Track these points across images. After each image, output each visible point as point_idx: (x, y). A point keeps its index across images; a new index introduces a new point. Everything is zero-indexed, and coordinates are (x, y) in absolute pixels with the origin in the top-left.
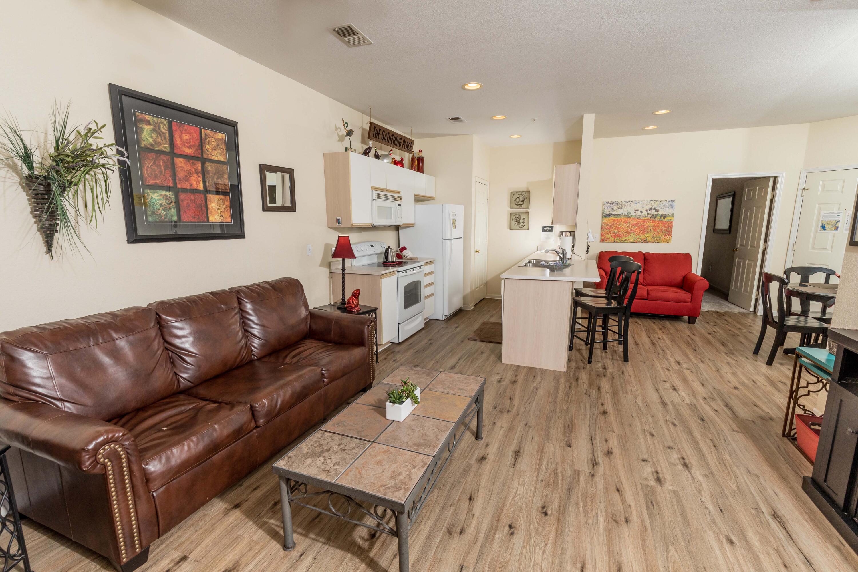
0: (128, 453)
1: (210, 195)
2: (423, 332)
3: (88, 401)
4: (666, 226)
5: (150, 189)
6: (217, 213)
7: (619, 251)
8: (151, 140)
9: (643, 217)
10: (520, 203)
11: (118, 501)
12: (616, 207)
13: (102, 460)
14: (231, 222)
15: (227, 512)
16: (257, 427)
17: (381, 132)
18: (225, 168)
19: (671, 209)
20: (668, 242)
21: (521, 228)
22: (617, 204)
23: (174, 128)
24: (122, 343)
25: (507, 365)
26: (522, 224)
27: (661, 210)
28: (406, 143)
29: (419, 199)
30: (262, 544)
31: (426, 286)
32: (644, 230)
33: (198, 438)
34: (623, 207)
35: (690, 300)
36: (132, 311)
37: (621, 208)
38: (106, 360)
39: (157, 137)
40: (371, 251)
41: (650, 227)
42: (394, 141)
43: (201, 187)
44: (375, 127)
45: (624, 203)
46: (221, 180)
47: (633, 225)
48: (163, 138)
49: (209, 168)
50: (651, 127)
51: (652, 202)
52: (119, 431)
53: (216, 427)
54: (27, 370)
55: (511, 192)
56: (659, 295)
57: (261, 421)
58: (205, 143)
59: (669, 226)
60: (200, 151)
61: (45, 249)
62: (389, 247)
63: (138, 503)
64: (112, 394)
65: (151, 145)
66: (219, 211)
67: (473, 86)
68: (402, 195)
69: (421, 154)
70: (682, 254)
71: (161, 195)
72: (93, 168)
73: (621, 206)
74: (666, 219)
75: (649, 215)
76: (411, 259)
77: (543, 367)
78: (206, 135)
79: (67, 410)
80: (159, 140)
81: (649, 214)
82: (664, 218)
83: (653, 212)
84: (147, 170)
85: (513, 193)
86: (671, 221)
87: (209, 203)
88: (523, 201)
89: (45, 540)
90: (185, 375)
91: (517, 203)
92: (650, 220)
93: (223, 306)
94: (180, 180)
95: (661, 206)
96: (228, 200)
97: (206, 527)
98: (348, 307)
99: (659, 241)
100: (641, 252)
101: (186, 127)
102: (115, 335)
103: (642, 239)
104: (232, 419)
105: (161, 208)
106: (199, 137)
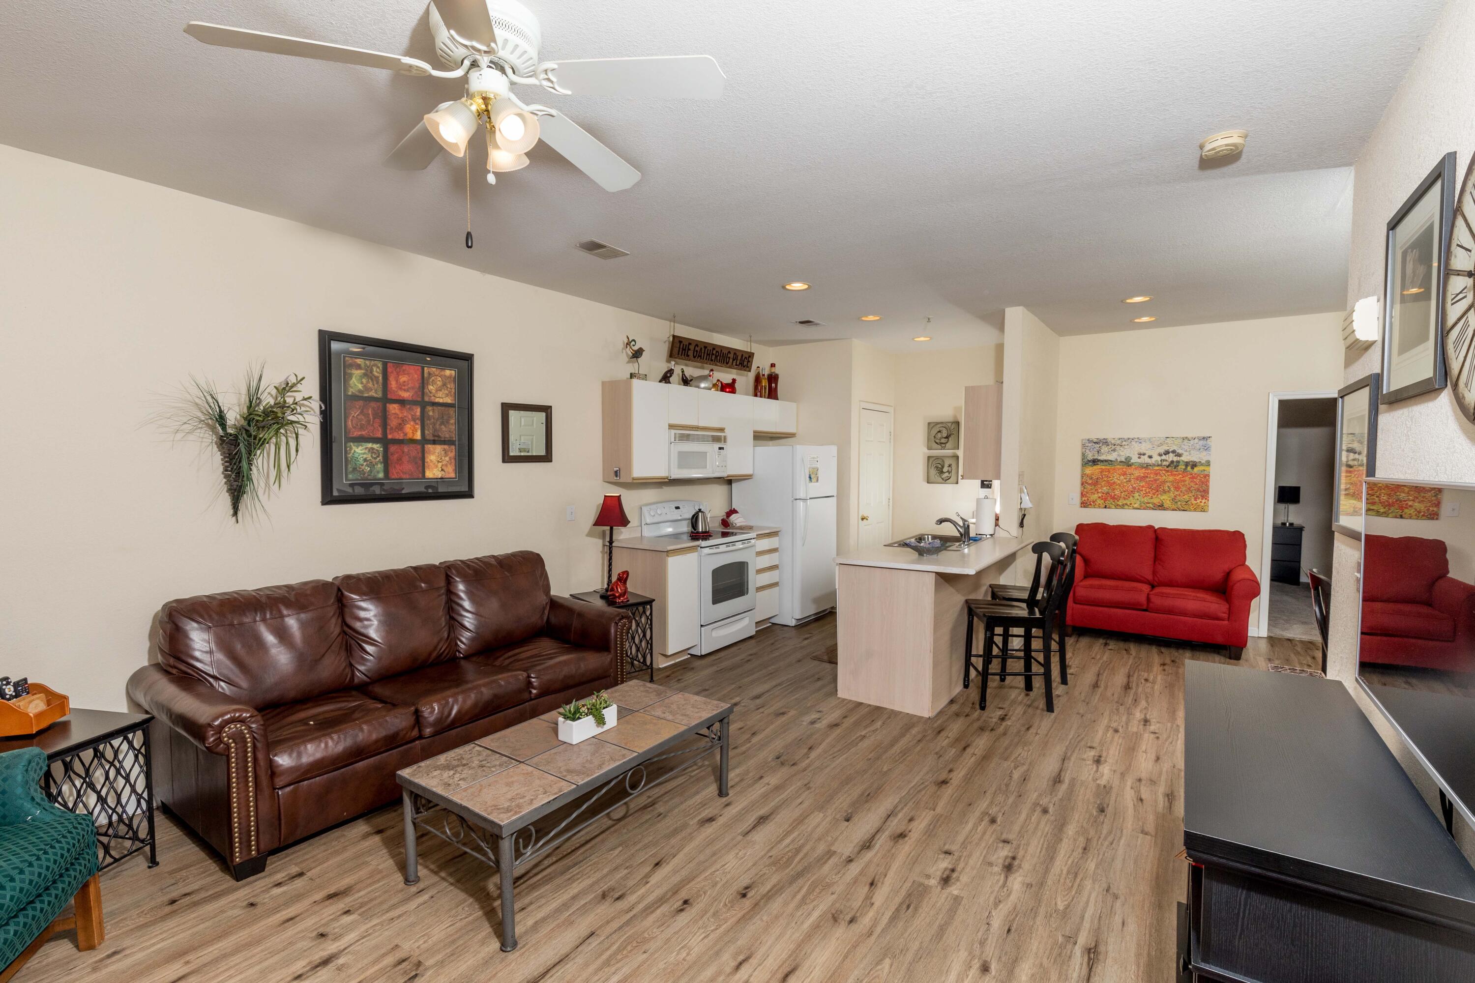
0: (254, 737)
1: (430, 446)
2: (753, 641)
3: (244, 684)
4: (1197, 481)
5: (353, 442)
6: (437, 467)
7: (1111, 524)
8: (360, 386)
9: (1154, 465)
10: (943, 441)
11: (238, 789)
12: (1105, 449)
13: (226, 739)
14: (456, 478)
15: (366, 836)
16: (421, 737)
17: (692, 347)
18: (451, 411)
19: (1205, 453)
20: (1203, 510)
21: (945, 481)
22: (1105, 442)
23: (389, 370)
24: (292, 623)
25: (844, 700)
26: (947, 474)
27: (1185, 454)
28: (739, 358)
29: (760, 437)
30: (385, 874)
31: (759, 571)
32: (1157, 488)
33: (339, 737)
34: (1118, 448)
35: (1226, 616)
36: (311, 585)
37: (1114, 450)
38: (270, 638)
39: (368, 382)
40: (676, 515)
41: (1168, 484)
42: (716, 357)
43: (418, 436)
44: (680, 342)
45: (1119, 442)
46: (445, 426)
47: (1137, 479)
48: (375, 383)
49: (431, 413)
50: (1145, 319)
51: (1168, 440)
52: (247, 711)
53: (365, 727)
54: (188, 641)
55: (929, 424)
56: (1168, 602)
57: (428, 731)
58: (428, 384)
59: (1203, 483)
60: (420, 393)
61: (231, 512)
62: (700, 510)
63: (259, 797)
64: (270, 679)
65: (360, 391)
66: (440, 465)
67: (797, 286)
68: (728, 433)
69: (773, 370)
70: (1227, 532)
71: (366, 448)
72: (283, 426)
73: (1113, 447)
74: (1196, 469)
75: (1164, 463)
76: (741, 528)
77: (897, 708)
78: (429, 374)
79: (220, 690)
80: (370, 385)
81: (1164, 460)
82: (1192, 468)
83: (1171, 457)
84: (352, 420)
85: (932, 425)
86: (1206, 473)
87: (426, 455)
88: (947, 437)
89: (180, 835)
90: (362, 668)
91: (937, 441)
92: (1168, 471)
93: (423, 585)
94: (392, 429)
95: (1186, 447)
96: (454, 451)
97: (337, 848)
98: (611, 595)
99: (1186, 507)
100: (1150, 527)
101: (404, 368)
102: (285, 612)
103: (1154, 504)
104: (387, 721)
105: (365, 464)
106: (420, 377)
